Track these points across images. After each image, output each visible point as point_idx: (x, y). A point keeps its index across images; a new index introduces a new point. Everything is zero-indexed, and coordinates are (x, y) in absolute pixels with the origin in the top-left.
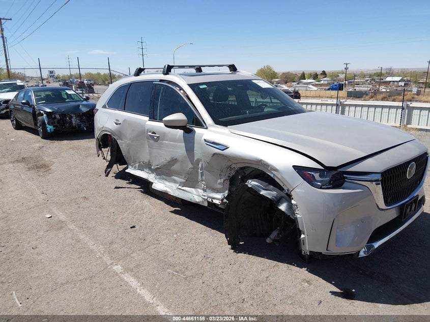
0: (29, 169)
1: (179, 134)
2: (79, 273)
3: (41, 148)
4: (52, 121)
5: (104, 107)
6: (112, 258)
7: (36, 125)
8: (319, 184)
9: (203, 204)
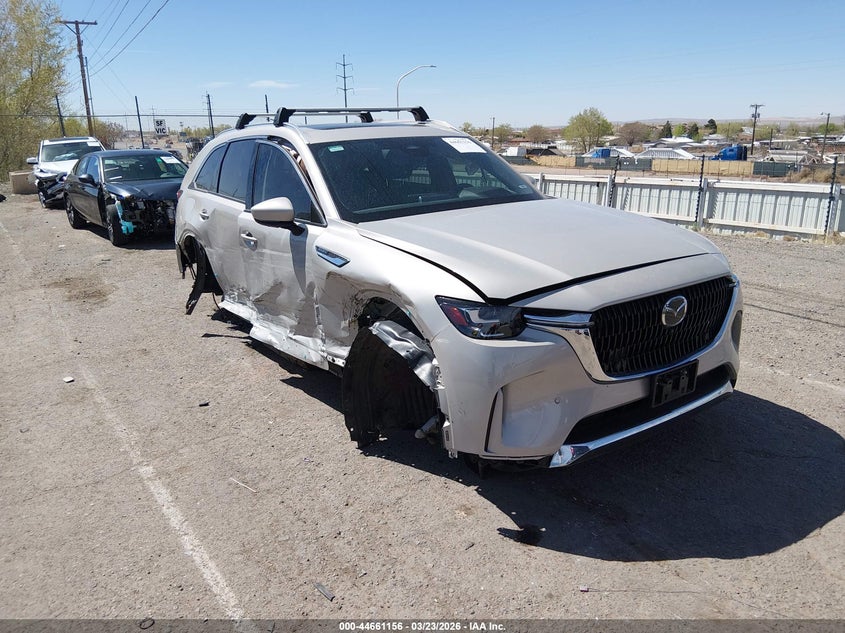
0: (70, 299)
1: (284, 237)
2: (80, 475)
3: (105, 262)
4: (131, 213)
5: (191, 187)
6: (144, 454)
7: (104, 219)
8: (477, 329)
9: (321, 367)
